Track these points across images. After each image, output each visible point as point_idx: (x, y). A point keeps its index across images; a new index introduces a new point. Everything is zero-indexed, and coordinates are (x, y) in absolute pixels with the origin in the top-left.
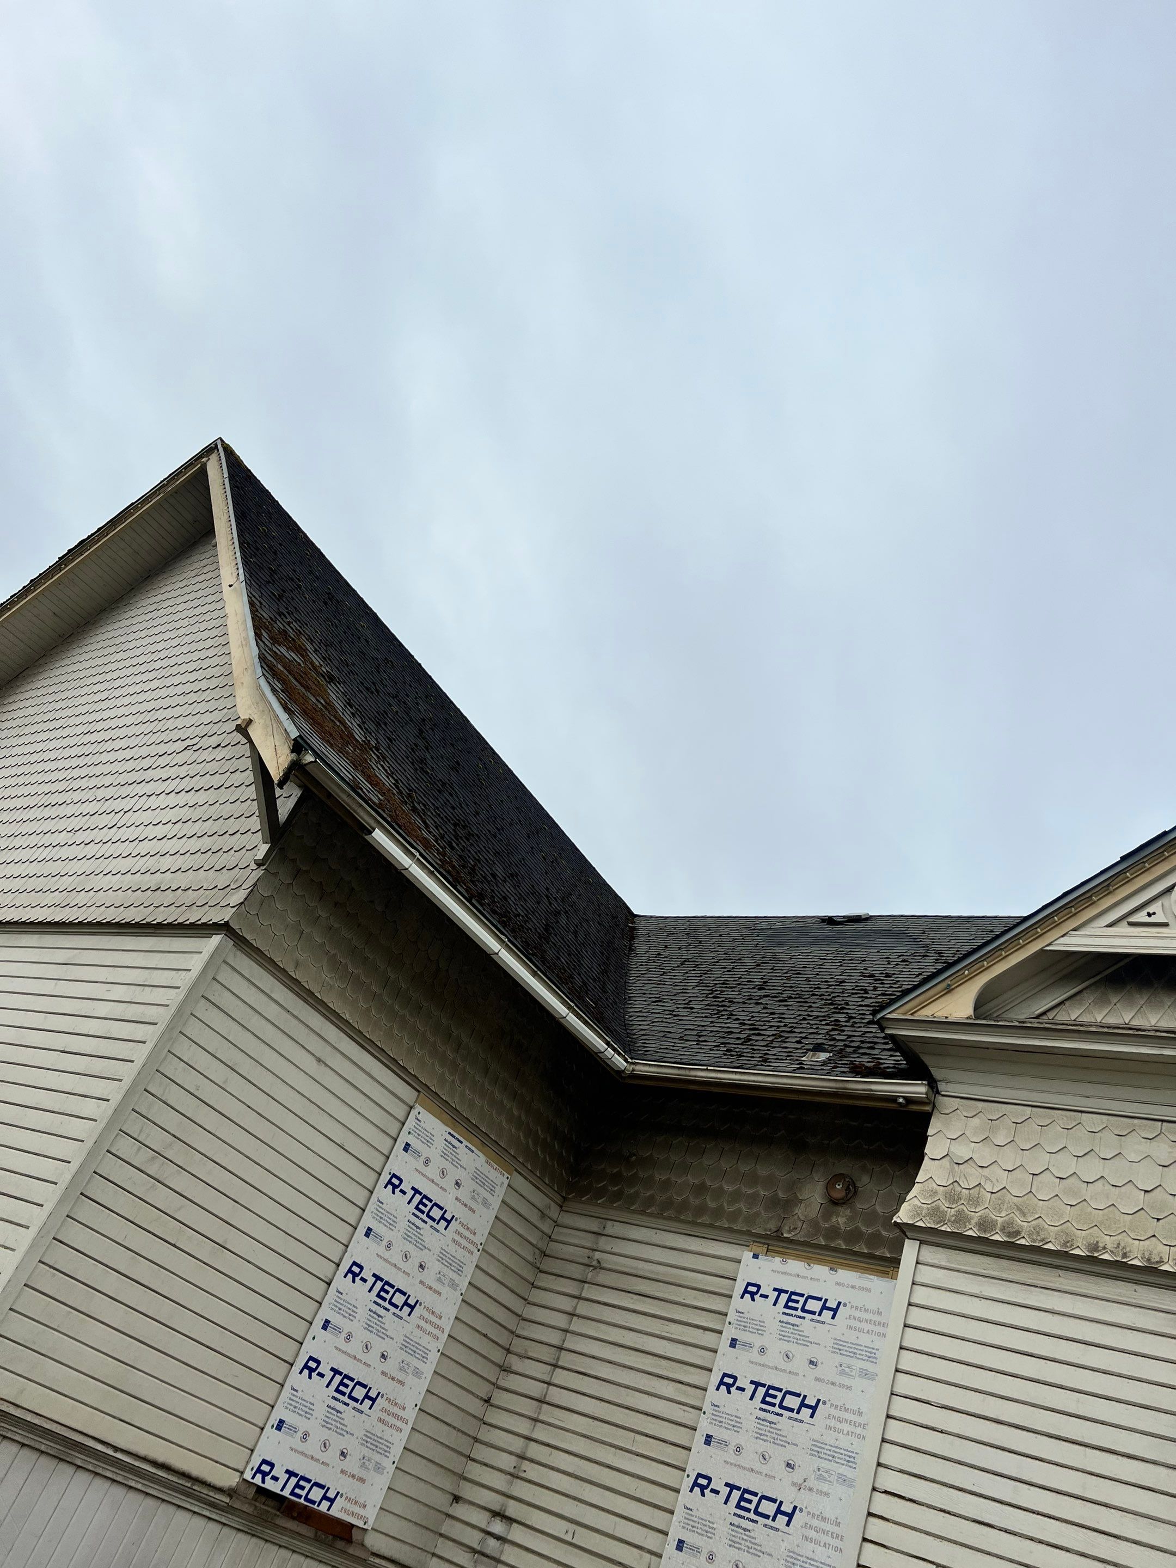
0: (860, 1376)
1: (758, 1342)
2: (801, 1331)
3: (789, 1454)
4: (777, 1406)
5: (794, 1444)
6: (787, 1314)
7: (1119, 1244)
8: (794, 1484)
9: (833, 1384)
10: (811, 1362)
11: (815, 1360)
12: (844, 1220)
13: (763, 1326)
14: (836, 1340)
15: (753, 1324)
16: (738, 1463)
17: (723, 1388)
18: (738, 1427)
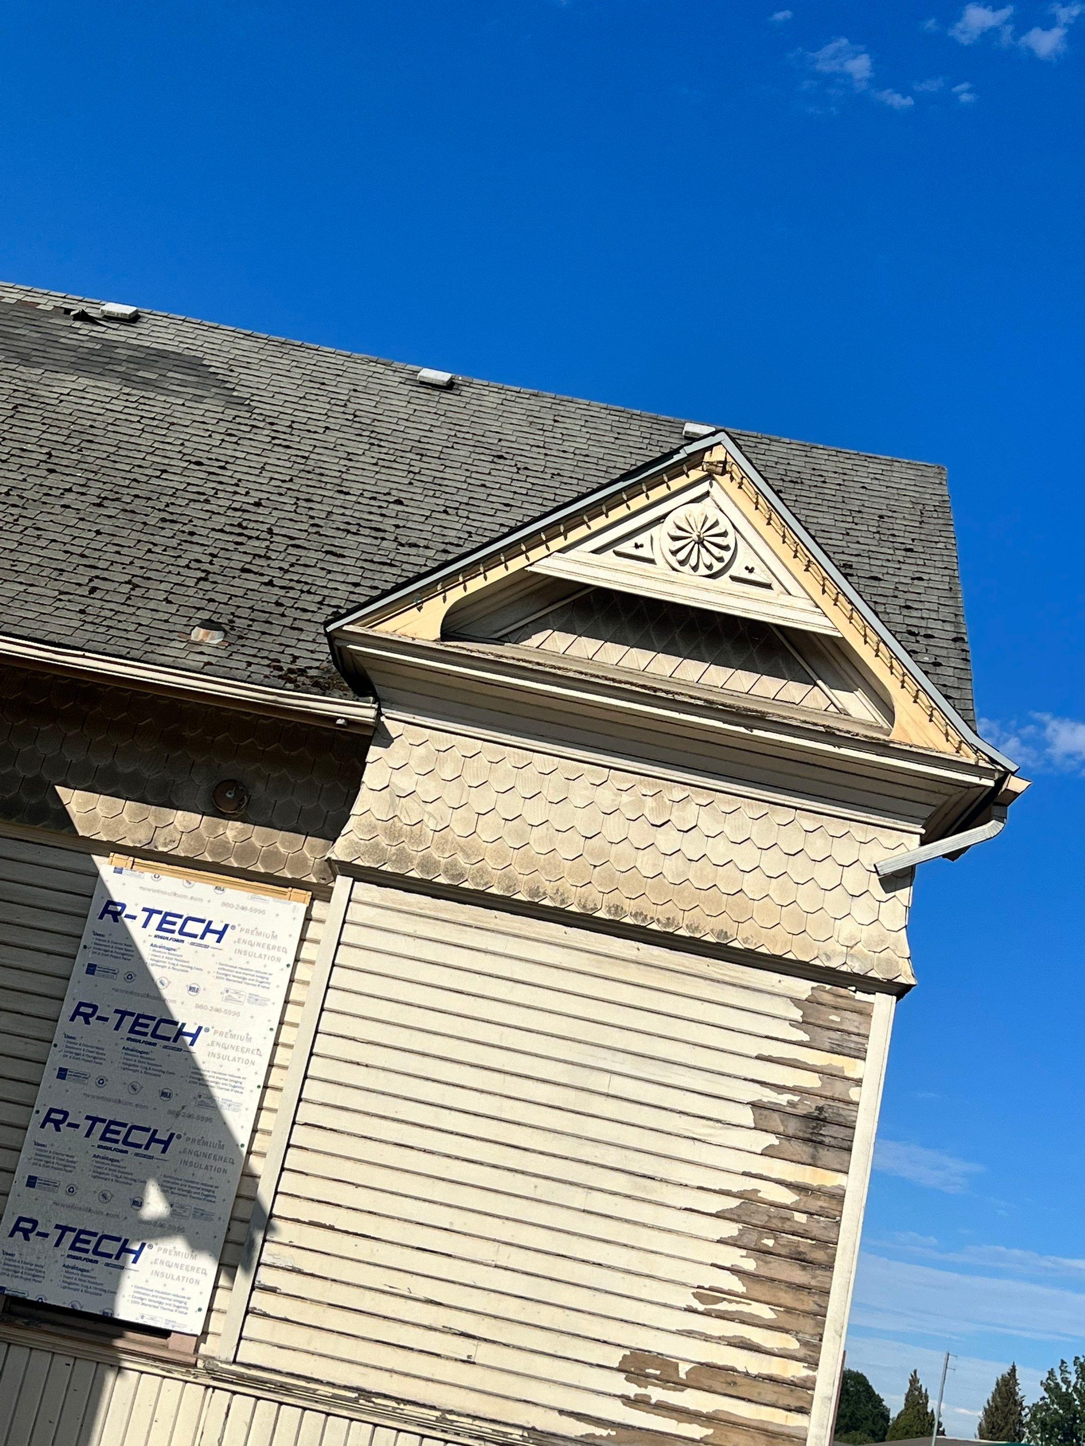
1: (122, 967)
3: (163, 1083)
4: (149, 1035)
6: (161, 937)
8: (170, 1112)
9: (219, 1011)
10: (192, 989)
11: (196, 987)
14: (222, 964)
15: (116, 948)
16: (102, 1095)
17: (79, 1019)
18: (101, 1059)
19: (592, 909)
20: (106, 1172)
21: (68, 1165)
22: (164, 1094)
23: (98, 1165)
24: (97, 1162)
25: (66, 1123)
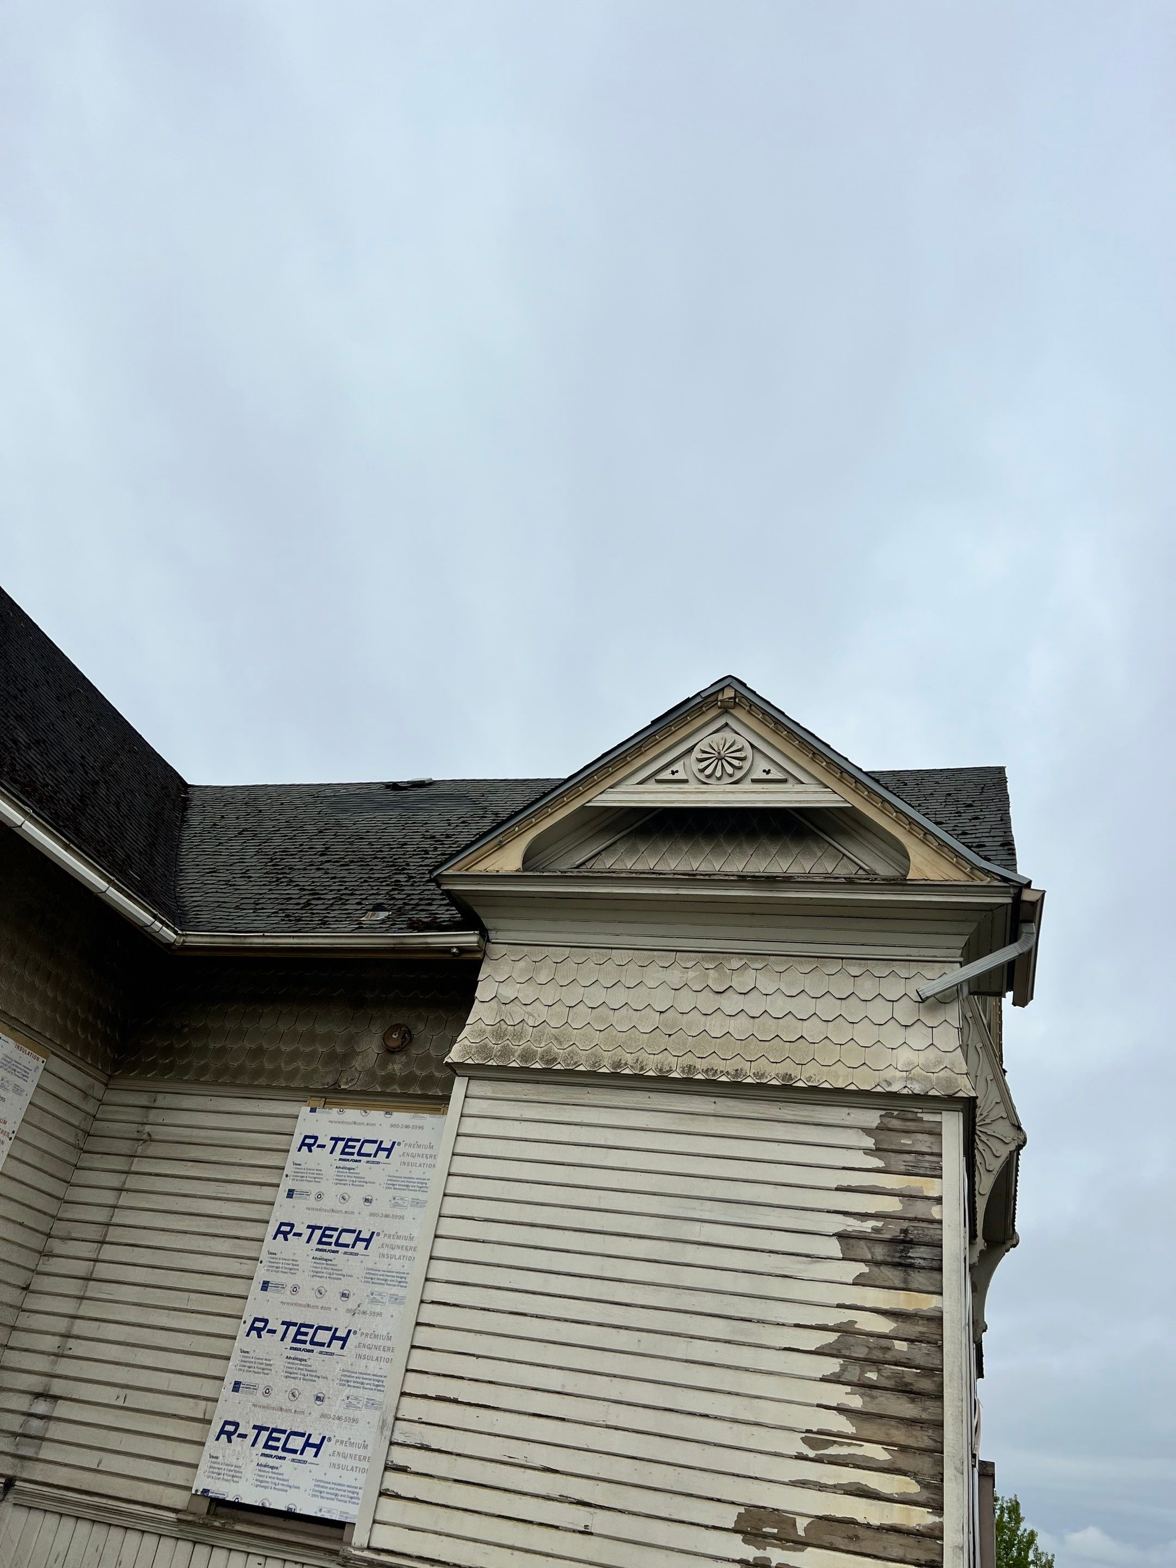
0: (412, 1206)
1: (314, 1188)
2: (357, 1173)
3: (343, 1285)
4: (333, 1244)
5: (349, 1276)
6: (344, 1160)
7: (638, 1059)
8: (348, 1311)
9: (387, 1216)
10: (366, 1200)
11: (370, 1198)
12: (400, 1066)
13: (319, 1174)
14: (391, 1176)
15: (310, 1173)
16: (295, 1302)
17: (280, 1236)
18: (295, 1269)
19: (668, 1071)
20: (295, 1371)
21: (265, 1368)
22: (344, 1295)
23: (290, 1365)
24: (289, 1363)
25: (266, 1330)
